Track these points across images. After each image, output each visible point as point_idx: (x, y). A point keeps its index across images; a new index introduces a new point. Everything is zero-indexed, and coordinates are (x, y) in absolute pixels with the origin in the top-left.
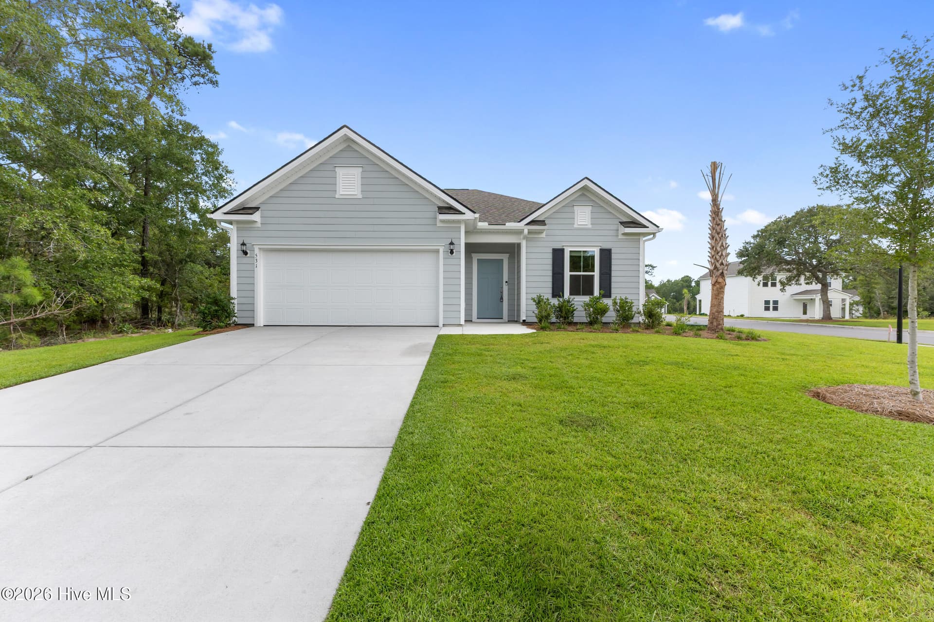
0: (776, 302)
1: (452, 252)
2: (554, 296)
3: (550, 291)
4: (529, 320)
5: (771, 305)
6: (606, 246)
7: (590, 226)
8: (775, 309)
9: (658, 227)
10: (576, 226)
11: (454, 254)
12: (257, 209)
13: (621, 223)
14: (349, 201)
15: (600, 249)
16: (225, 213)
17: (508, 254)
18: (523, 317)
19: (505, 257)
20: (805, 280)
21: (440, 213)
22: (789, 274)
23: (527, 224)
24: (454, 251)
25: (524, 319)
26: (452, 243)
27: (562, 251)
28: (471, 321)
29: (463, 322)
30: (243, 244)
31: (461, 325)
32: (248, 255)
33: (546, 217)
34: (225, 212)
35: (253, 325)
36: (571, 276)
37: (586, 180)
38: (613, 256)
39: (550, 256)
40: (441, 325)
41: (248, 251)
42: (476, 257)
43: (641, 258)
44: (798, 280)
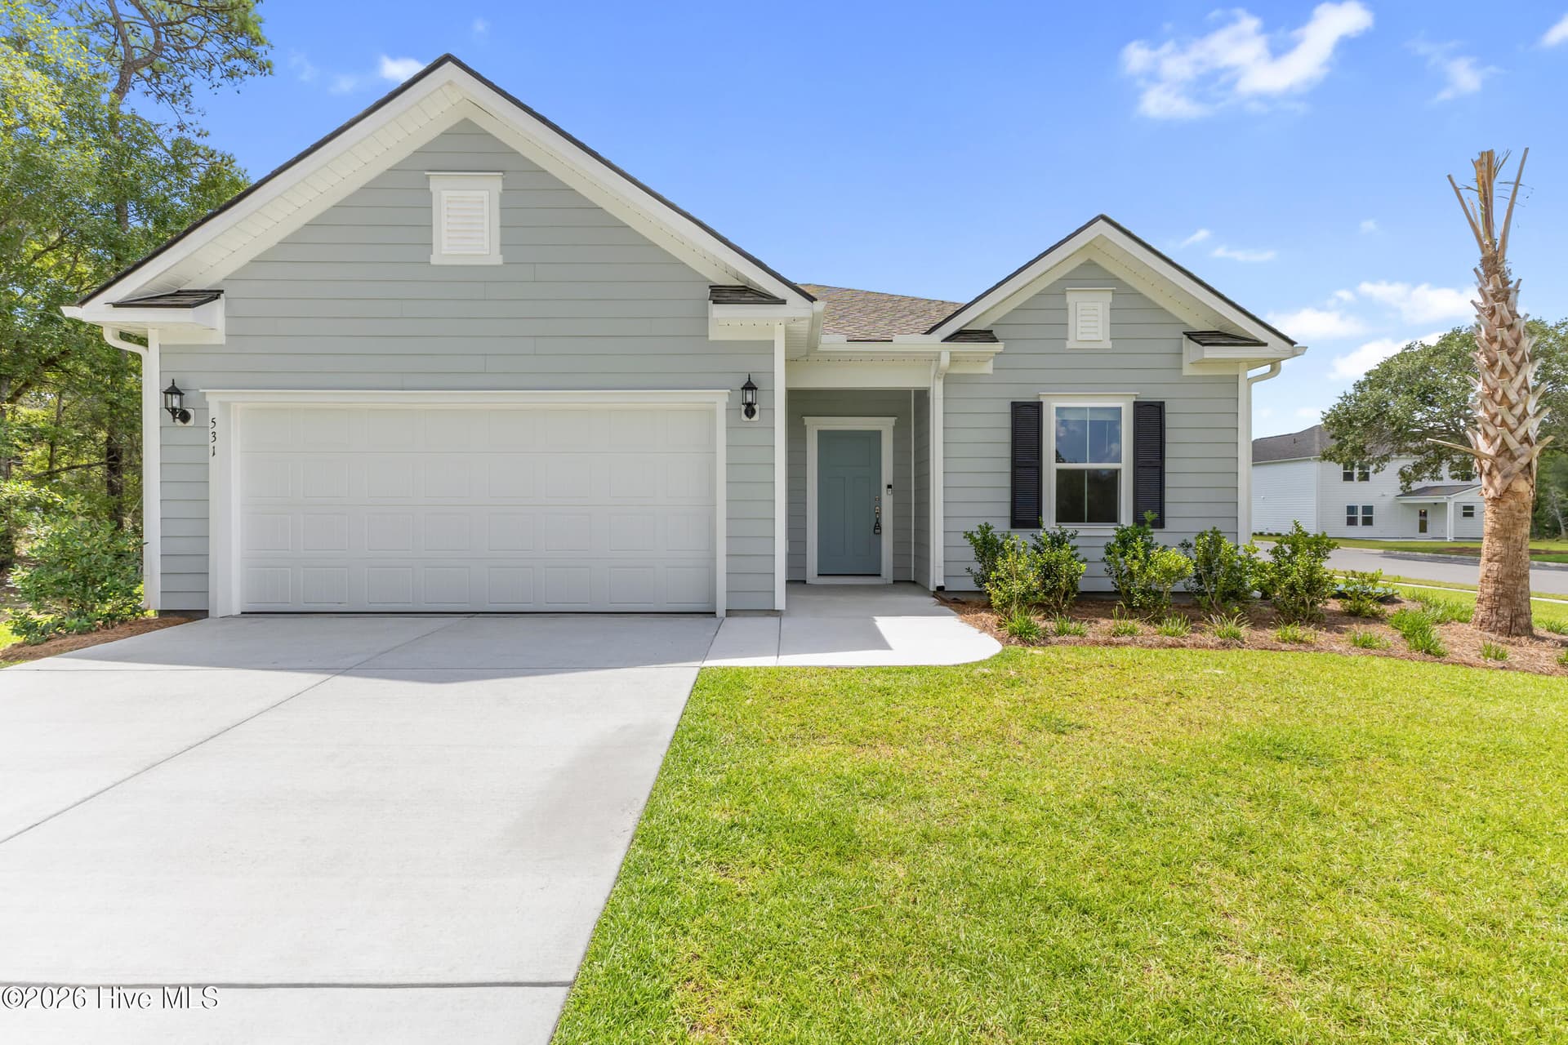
0: (1368, 510)
1: (750, 411)
2: (1017, 523)
3: (1006, 510)
4: (955, 585)
5: (1360, 516)
6: (1151, 395)
7: (1108, 345)
8: (1368, 521)
9: (1292, 343)
10: (1070, 344)
11: (756, 418)
12: (214, 295)
13: (1190, 335)
14: (467, 275)
15: (1135, 403)
16: (116, 305)
17: (893, 419)
18: (937, 578)
19: (885, 426)
20: (1451, 469)
21: (715, 302)
22: (1418, 459)
23: (950, 339)
24: (756, 407)
25: (941, 583)
26: (749, 387)
27: (1037, 407)
28: (805, 582)
29: (780, 603)
30: (173, 391)
31: (773, 612)
32: (191, 422)
33: (993, 320)
34: (116, 300)
35: (203, 614)
36: (1059, 472)
37: (1101, 221)
38: (1170, 421)
39: (1006, 421)
40: (721, 611)
41: (191, 412)
42: (815, 425)
43: (1241, 425)
44: (1435, 471)
